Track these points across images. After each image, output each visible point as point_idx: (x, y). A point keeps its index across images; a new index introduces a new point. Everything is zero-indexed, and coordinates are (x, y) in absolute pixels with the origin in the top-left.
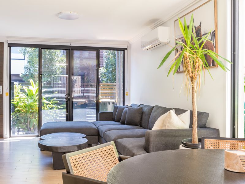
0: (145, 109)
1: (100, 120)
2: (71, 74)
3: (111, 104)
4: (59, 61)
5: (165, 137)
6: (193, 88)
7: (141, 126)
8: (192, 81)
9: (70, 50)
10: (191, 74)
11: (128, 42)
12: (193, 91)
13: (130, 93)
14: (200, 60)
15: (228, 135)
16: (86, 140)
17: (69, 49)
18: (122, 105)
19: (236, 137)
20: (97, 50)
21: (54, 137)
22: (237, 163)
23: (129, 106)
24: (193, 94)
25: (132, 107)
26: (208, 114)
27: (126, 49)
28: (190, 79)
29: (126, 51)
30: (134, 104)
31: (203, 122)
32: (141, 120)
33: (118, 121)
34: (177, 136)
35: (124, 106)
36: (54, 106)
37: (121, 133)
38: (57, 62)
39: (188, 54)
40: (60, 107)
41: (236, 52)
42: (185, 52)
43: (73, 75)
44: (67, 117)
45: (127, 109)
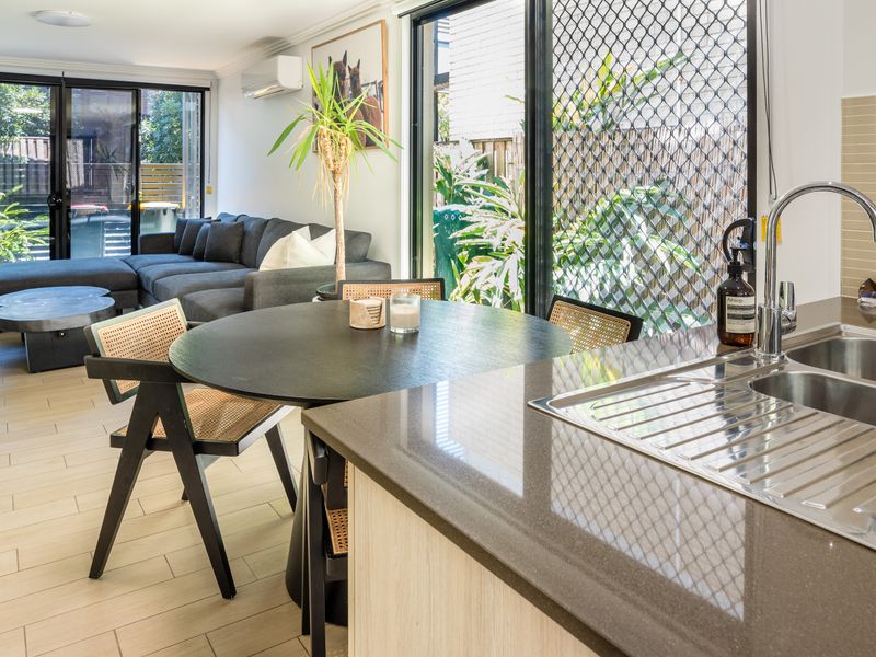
0: (250, 226)
1: (142, 253)
2: (65, 136)
3: (170, 213)
4: (20, 101)
5: (285, 283)
6: (336, 191)
7: (241, 263)
8: (334, 177)
9: (61, 88)
10: (332, 166)
11: (212, 73)
12: (335, 197)
13: (216, 187)
14: (349, 141)
15: (405, 274)
16: (111, 302)
17: (61, 86)
18: (195, 216)
19: (419, 277)
20: (135, 89)
21: (24, 300)
22: (363, 317)
23: (214, 218)
24: (335, 201)
25: (219, 220)
26: (369, 235)
27: (208, 89)
28: (331, 175)
29: (207, 93)
30: (225, 215)
31: (361, 251)
32: (241, 249)
33: (188, 252)
34: (309, 281)
35: (202, 220)
36: (12, 222)
37: (195, 279)
38: (15, 104)
39: (326, 129)
40: (31, 224)
41: (419, 124)
42: (321, 127)
43: (69, 137)
44: (52, 248)
45: (209, 225)
